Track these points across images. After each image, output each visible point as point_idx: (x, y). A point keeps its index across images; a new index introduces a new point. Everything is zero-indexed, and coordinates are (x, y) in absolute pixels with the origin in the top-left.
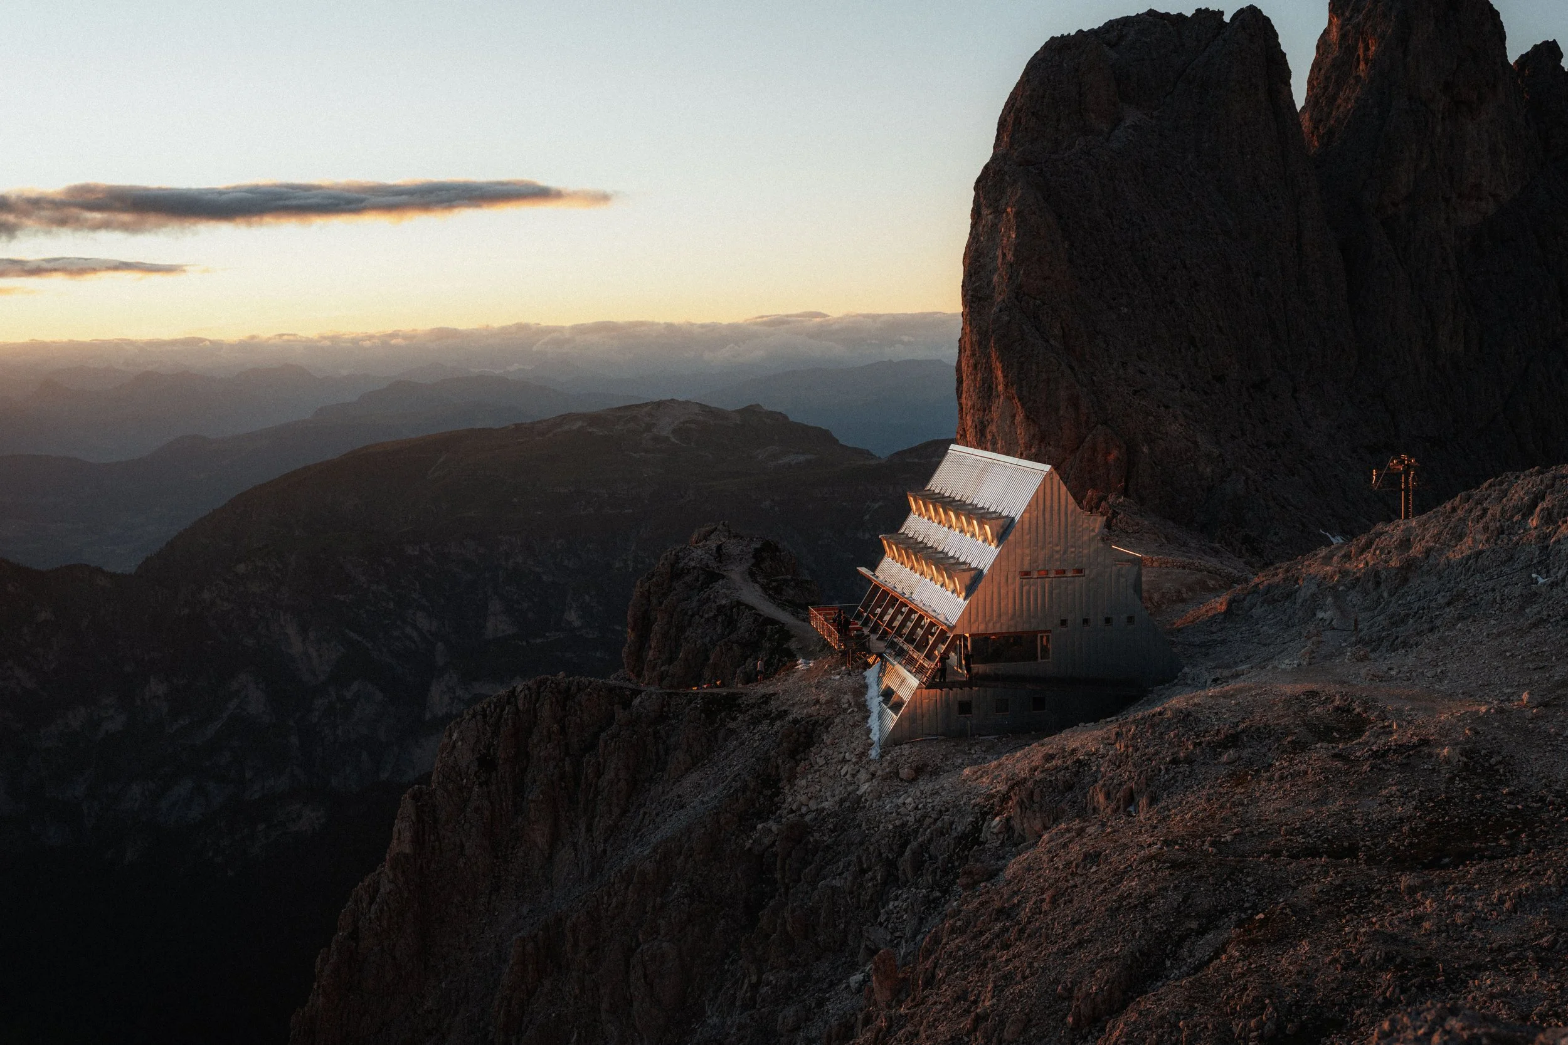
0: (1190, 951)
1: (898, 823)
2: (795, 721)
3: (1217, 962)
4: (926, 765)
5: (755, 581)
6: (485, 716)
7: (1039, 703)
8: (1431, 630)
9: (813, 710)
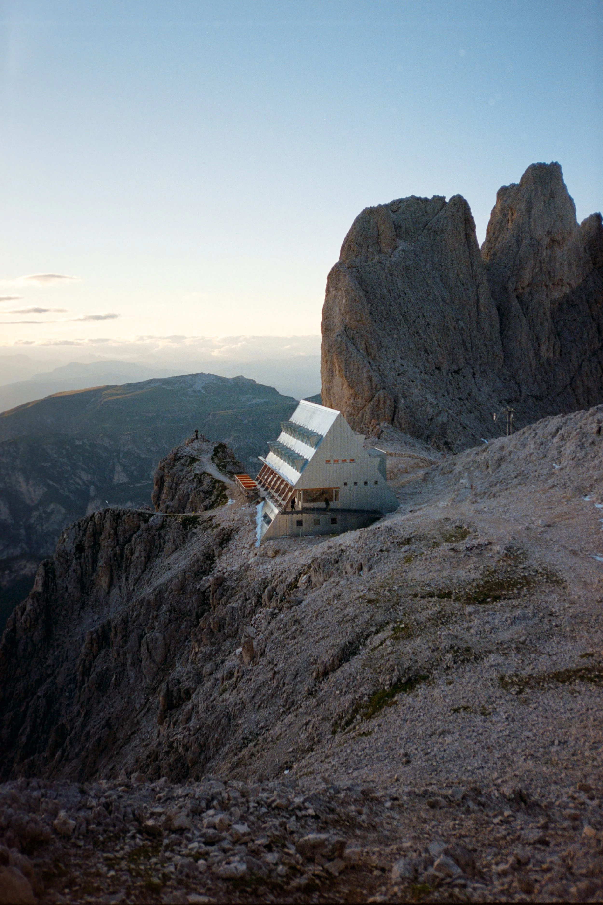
0: (370, 642)
1: (263, 577)
2: (223, 529)
3: (381, 647)
4: (280, 550)
5: (213, 462)
6: (79, 526)
7: (334, 521)
8: (507, 489)
9: (231, 524)
